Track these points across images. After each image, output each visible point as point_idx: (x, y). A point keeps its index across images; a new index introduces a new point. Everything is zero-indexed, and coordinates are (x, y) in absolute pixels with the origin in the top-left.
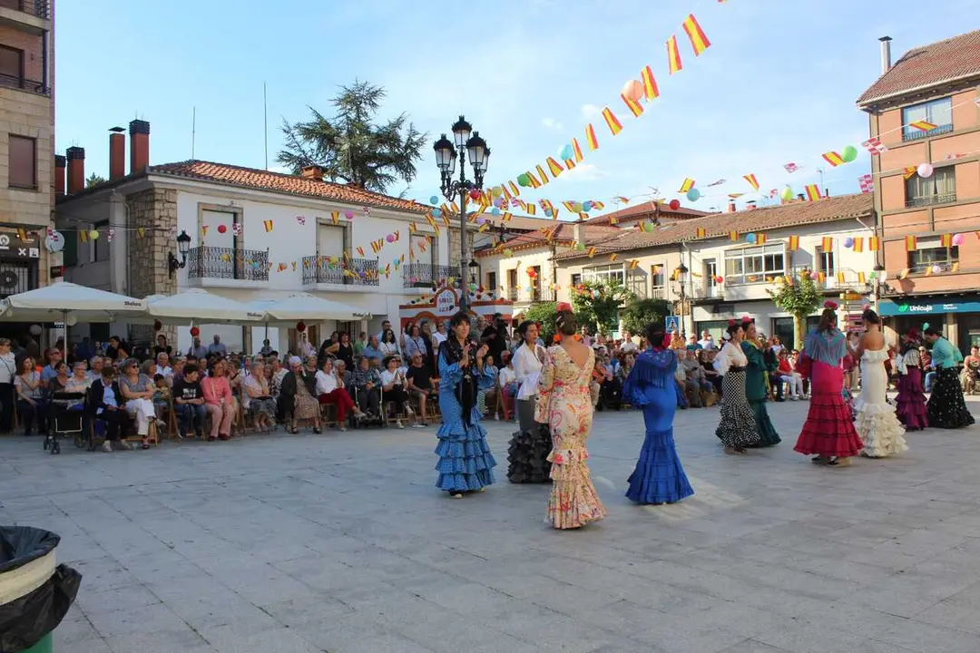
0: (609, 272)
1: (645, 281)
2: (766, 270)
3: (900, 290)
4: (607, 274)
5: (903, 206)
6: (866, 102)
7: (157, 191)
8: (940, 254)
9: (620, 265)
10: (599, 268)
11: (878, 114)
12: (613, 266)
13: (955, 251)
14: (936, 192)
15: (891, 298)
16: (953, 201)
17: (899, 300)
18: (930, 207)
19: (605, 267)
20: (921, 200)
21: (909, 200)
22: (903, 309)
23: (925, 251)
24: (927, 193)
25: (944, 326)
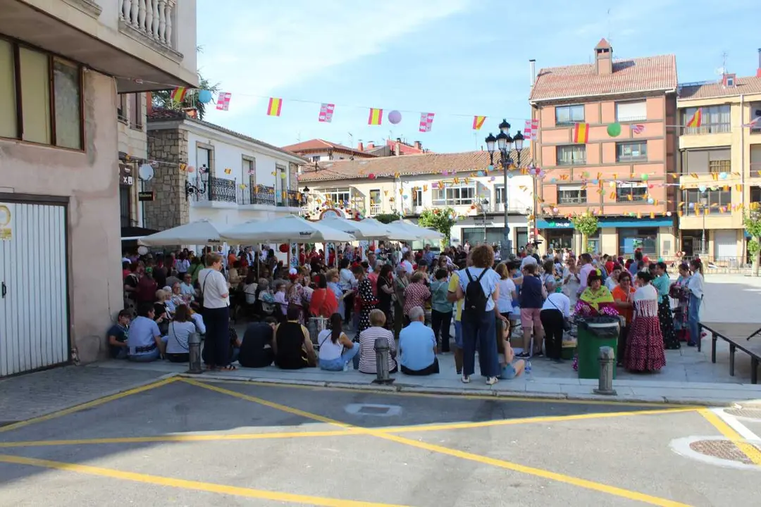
0: (337, 193)
1: (364, 201)
2: (462, 197)
3: (551, 214)
4: (336, 195)
5: (555, 165)
6: (535, 100)
7: (180, 131)
8: (575, 194)
9: (347, 189)
10: (328, 190)
11: (541, 109)
12: (341, 189)
13: (584, 193)
14: (573, 158)
15: (546, 219)
16: (584, 165)
17: (549, 220)
18: (571, 167)
19: (334, 190)
20: (563, 162)
21: (558, 162)
22: (552, 225)
23: (566, 192)
24: (567, 158)
25: (574, 235)
